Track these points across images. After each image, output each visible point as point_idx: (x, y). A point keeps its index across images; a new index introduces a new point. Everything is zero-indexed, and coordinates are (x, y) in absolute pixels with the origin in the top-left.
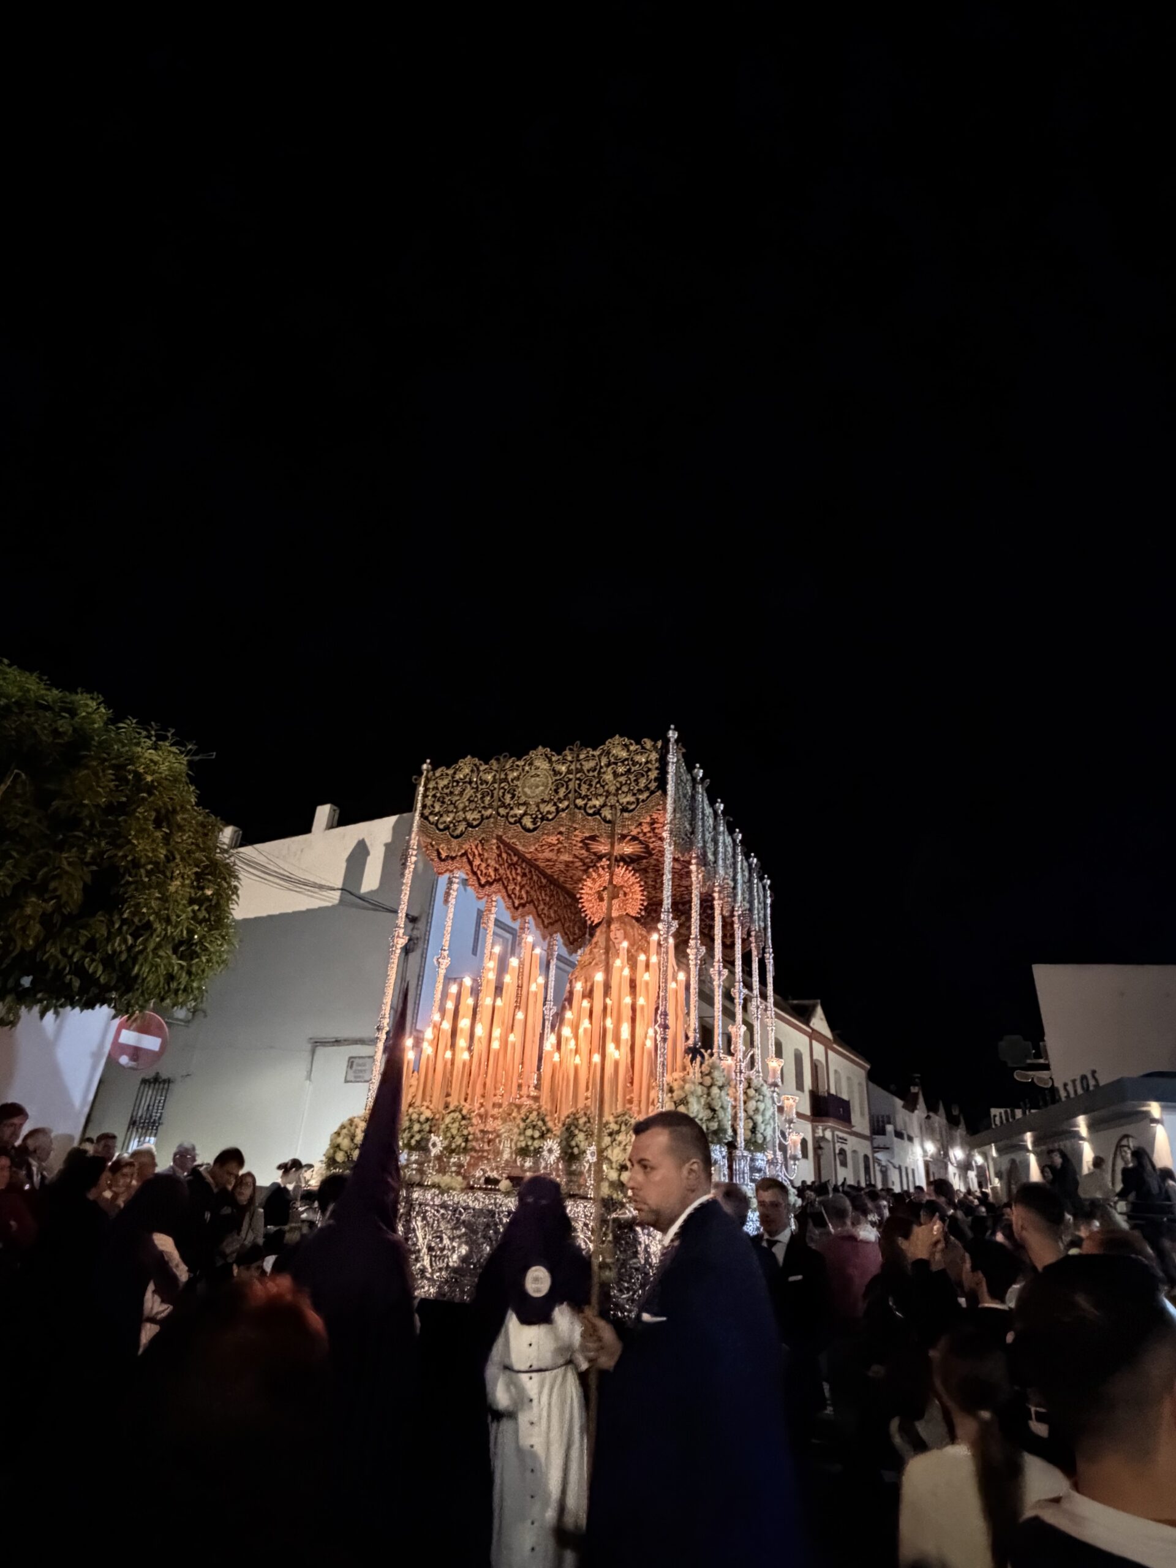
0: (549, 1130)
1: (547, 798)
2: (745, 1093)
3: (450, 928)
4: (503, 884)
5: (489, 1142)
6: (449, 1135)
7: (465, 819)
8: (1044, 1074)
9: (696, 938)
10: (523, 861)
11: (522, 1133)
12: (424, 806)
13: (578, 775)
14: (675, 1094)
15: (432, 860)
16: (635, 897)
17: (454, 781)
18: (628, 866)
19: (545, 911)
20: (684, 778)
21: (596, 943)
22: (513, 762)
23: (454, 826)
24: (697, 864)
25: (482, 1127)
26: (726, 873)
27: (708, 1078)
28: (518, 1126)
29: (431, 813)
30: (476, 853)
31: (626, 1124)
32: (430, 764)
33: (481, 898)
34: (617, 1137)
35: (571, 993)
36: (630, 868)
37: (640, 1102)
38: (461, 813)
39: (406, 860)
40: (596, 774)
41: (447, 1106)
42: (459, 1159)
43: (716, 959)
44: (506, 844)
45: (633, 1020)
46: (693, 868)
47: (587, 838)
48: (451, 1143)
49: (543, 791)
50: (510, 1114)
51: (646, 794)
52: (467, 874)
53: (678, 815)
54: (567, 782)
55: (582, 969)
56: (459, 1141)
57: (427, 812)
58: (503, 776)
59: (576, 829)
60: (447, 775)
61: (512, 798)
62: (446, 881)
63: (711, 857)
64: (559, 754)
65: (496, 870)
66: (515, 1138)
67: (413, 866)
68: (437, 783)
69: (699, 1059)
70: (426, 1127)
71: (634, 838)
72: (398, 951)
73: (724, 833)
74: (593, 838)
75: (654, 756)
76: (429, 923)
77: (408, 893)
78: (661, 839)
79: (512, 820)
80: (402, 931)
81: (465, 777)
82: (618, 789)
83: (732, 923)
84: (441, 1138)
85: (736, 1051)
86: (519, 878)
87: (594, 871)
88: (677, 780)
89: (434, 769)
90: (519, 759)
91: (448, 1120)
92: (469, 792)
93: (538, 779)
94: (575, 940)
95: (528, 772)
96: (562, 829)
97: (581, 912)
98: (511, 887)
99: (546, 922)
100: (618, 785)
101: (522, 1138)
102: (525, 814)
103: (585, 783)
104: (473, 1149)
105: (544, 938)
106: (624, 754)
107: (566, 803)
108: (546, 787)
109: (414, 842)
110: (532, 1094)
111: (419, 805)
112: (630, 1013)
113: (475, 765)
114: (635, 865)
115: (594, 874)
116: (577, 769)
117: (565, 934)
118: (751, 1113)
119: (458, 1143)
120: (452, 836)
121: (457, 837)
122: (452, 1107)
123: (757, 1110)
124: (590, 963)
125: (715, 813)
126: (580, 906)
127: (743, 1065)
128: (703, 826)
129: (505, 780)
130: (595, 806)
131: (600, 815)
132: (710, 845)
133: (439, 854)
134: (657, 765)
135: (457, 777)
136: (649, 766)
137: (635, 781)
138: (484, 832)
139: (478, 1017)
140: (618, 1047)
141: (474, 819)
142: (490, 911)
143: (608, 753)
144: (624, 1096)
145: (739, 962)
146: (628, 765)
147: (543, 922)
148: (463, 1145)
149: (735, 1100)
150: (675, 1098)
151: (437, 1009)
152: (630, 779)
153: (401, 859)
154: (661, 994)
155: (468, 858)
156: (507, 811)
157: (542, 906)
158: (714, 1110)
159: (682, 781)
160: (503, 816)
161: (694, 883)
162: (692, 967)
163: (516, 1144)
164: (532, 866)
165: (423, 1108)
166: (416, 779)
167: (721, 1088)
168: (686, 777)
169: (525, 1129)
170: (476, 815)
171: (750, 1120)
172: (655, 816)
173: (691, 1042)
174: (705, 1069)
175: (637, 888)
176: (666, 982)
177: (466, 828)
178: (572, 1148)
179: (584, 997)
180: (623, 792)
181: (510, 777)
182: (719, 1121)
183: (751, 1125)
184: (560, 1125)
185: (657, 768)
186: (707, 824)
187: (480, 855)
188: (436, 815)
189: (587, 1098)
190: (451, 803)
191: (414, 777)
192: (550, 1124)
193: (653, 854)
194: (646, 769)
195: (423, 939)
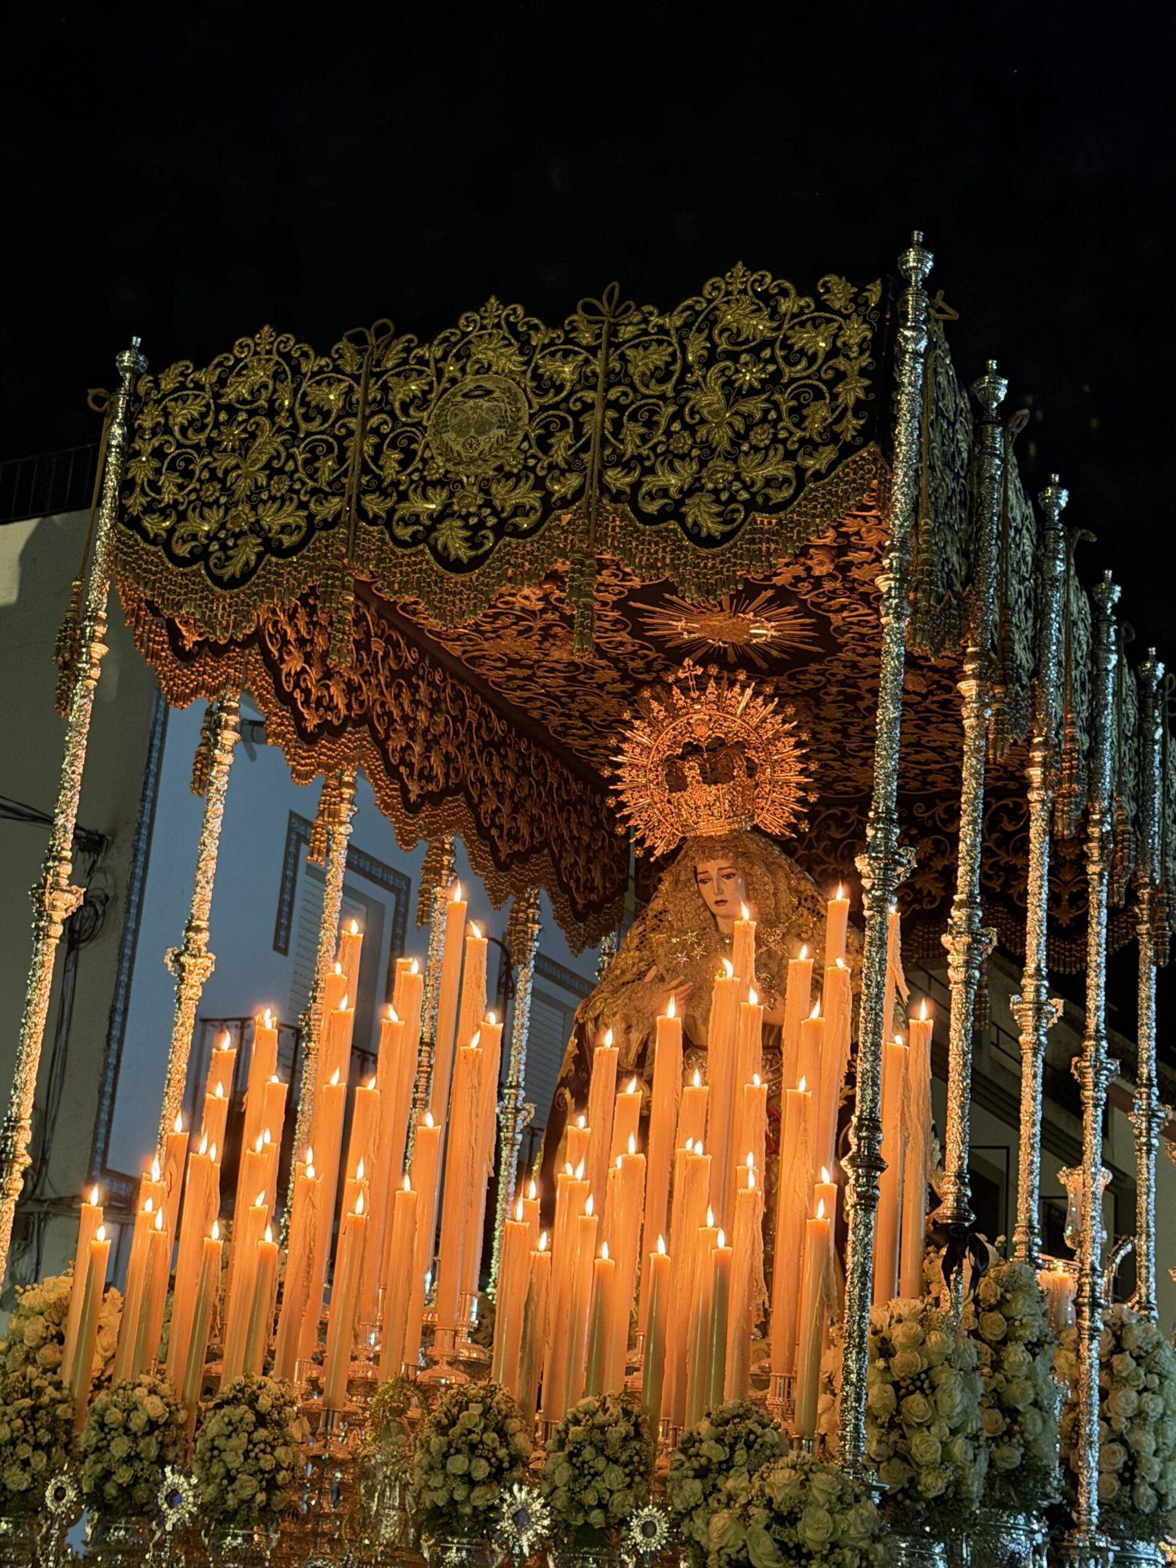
0: (516, 1459)
1: (513, 465)
2: (1106, 1366)
3: (212, 865)
4: (374, 732)
5: (341, 1489)
6: (217, 1469)
7: (256, 528)
9: (969, 902)
10: (435, 664)
11: (438, 1464)
12: (126, 486)
13: (613, 394)
14: (897, 1360)
15: (155, 655)
16: (782, 776)
17: (219, 408)
18: (761, 682)
19: (503, 820)
20: (948, 403)
21: (660, 915)
22: (408, 350)
23: (224, 547)
24: (978, 676)
25: (315, 1447)
26: (1069, 707)
27: (996, 1316)
28: (425, 1446)
29: (148, 509)
30: (291, 636)
31: (749, 1446)
32: (141, 350)
33: (307, 776)
34: (720, 1482)
35: (583, 1061)
36: (768, 690)
37: (790, 1382)
38: (244, 508)
39: (76, 653)
40: (668, 388)
41: (209, 1388)
42: (248, 1538)
43: (1031, 968)
44: (386, 609)
45: (773, 1147)
46: (968, 688)
47: (634, 594)
48: (223, 1491)
49: (501, 443)
50: (401, 1412)
51: (829, 453)
52: (265, 702)
53: (926, 523)
54: (576, 415)
55: (614, 992)
56: (248, 1486)
57: (136, 503)
58: (374, 393)
59: (602, 565)
60: (199, 386)
61: (404, 464)
62: (200, 721)
63: (1022, 655)
64: (553, 323)
65: (351, 689)
66: (416, 1478)
67: (96, 673)
68: (166, 413)
69: (969, 1261)
70: (150, 1447)
71: (783, 596)
72: (57, 930)
73: (1066, 582)
74: (655, 594)
75: (856, 332)
76: (141, 856)
77: (82, 753)
78: (872, 600)
79: (404, 533)
80: (66, 869)
81: (255, 393)
82: (738, 438)
83: (1084, 858)
84: (194, 1480)
85: (1080, 1244)
86: (422, 716)
87: (658, 699)
88: (925, 410)
89: (156, 367)
90: (426, 339)
91: (214, 1426)
92: (268, 443)
93: (484, 403)
94: (594, 907)
95: (453, 381)
96: (561, 566)
97: (614, 822)
98: (398, 742)
99: (504, 850)
100: (739, 425)
101: (436, 1481)
102: (445, 513)
103: (633, 418)
104: (291, 1511)
105: (497, 900)
106: (761, 326)
107: (574, 481)
108: (513, 429)
109: (98, 598)
110: (464, 1354)
111: (111, 482)
112: (763, 1122)
113: (287, 356)
114: (783, 681)
115: (655, 705)
116: (609, 373)
117: (561, 889)
118: (1122, 1425)
119: (246, 1494)
120: (218, 581)
121: (233, 583)
122: (225, 1390)
123: (1140, 1414)
124: (641, 975)
125: (1042, 515)
126: (611, 802)
127: (1102, 1282)
128: (1002, 557)
129: (383, 406)
130: (664, 492)
131: (681, 519)
132: (1022, 620)
133: (175, 636)
134: (865, 360)
135: (230, 395)
136: (841, 363)
137: (792, 411)
138: (313, 570)
139: (301, 1129)
140: (725, 1221)
141: (284, 529)
142: (334, 814)
143: (711, 321)
144: (744, 1365)
145: (1096, 981)
146: (772, 360)
147: (495, 851)
148: (261, 1497)
149: (1075, 1384)
150: (896, 1374)
151: (176, 1104)
152: (776, 406)
153: (59, 651)
154: (861, 1066)
155: (265, 652)
156: (389, 503)
157: (490, 804)
158: (1011, 1412)
159: (940, 413)
160: (373, 522)
161: (970, 734)
162: (957, 992)
163: (417, 1498)
164: (462, 681)
165: (141, 1392)
166: (99, 401)
167: (1034, 1348)
168: (956, 402)
169: (446, 1456)
170: (291, 516)
171: (1116, 1446)
172: (851, 526)
173: (947, 1209)
174: (988, 1288)
175: (787, 748)
176: (876, 1033)
177: (260, 556)
178: (587, 1510)
179: (622, 1075)
180: (755, 449)
181: (398, 397)
182: (1027, 1445)
183: (1121, 1459)
184: (550, 1444)
185: (863, 372)
186: (1014, 554)
187: (301, 642)
188: (164, 514)
189: (630, 1370)
190: (213, 477)
191: (92, 392)
192: (521, 1441)
193: (841, 647)
194: (830, 374)
195: (121, 905)
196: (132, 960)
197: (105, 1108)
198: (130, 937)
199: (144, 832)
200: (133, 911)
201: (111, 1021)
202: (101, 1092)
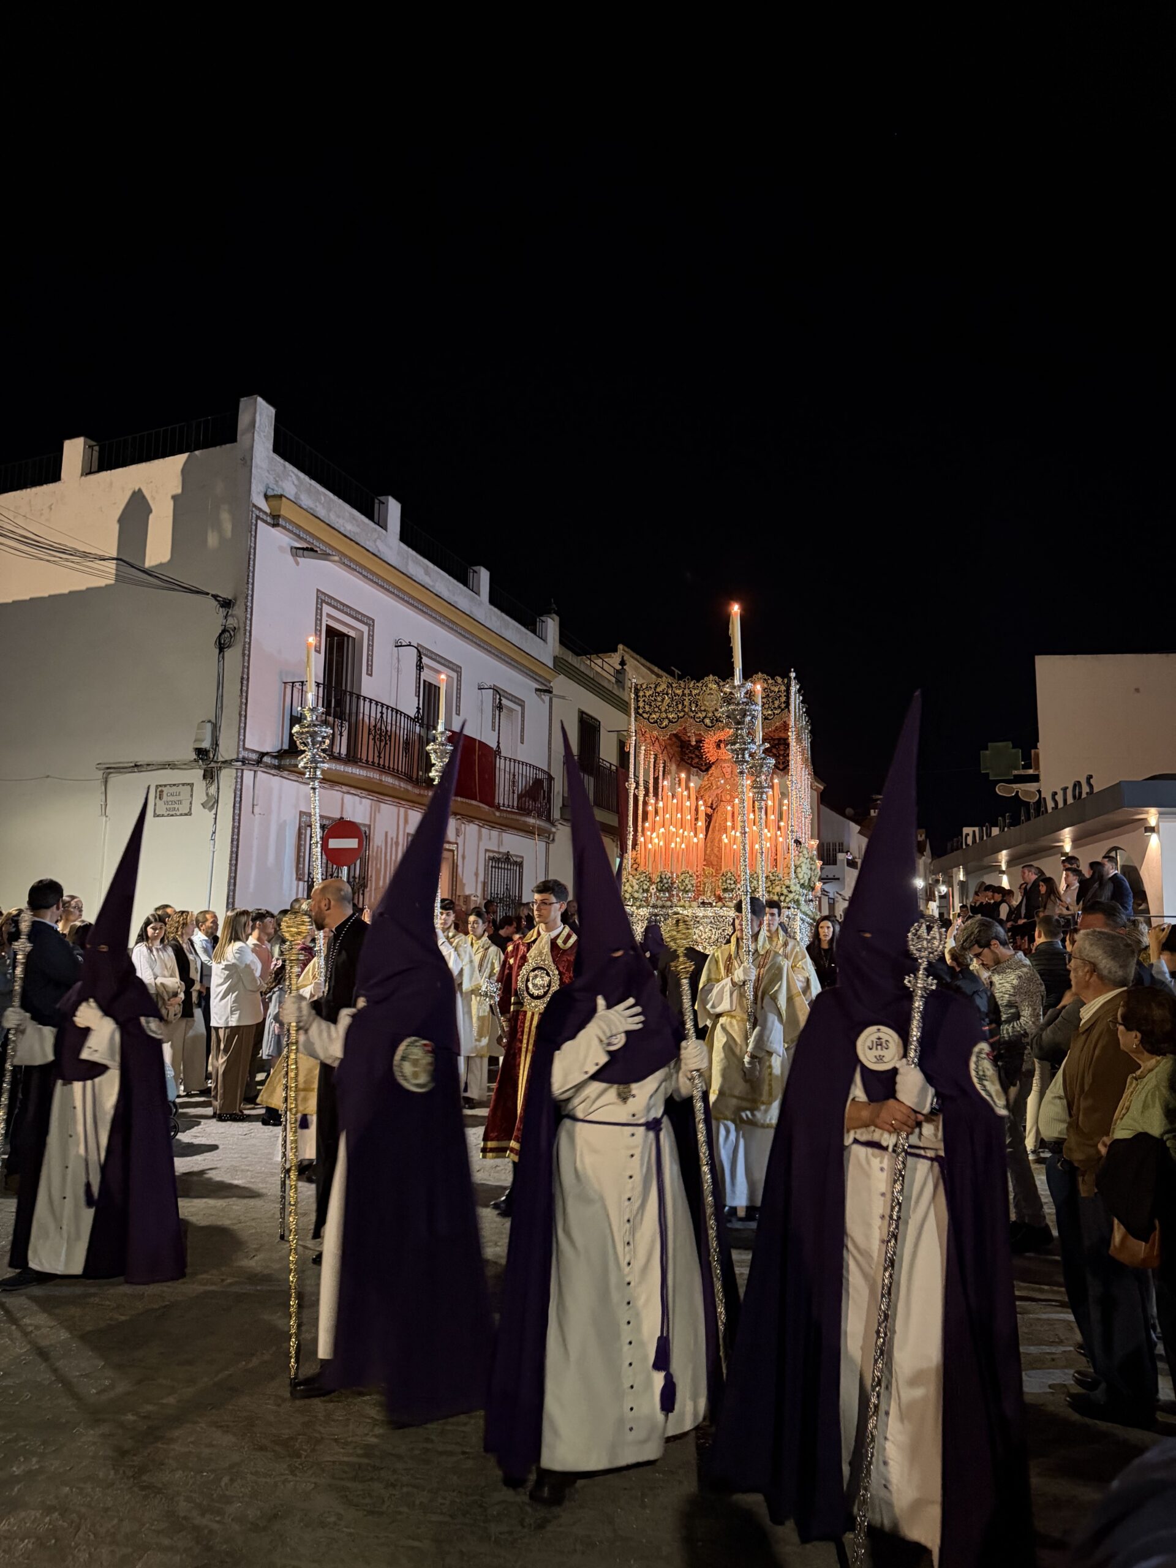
7: (667, 717)
8: (1032, 787)
12: (638, 707)
17: (656, 693)
22: (695, 684)
23: (660, 721)
29: (643, 712)
38: (664, 714)
49: (716, 704)
51: (779, 710)
58: (688, 692)
60: (651, 688)
61: (696, 707)
64: (724, 681)
68: (645, 693)
75: (783, 688)
76: (249, 609)
79: (698, 720)
90: (698, 682)
92: (667, 700)
93: (711, 695)
95: (704, 690)
102: (705, 717)
106: (765, 685)
108: (718, 701)
120: (660, 728)
121: (663, 728)
129: (691, 695)
134: (784, 693)
135: (658, 690)
136: (780, 693)
137: (772, 702)
141: (673, 718)
152: (768, 701)
156: (694, 714)
160: (691, 718)
170: (674, 715)
177: (668, 724)
181: (693, 693)
185: (785, 696)
188: (646, 713)
190: (656, 706)
194: (778, 696)
195: (242, 631)
196: (249, 656)
197: (243, 721)
198: (247, 646)
199: (250, 598)
200: (248, 634)
201: (242, 683)
202: (240, 715)
